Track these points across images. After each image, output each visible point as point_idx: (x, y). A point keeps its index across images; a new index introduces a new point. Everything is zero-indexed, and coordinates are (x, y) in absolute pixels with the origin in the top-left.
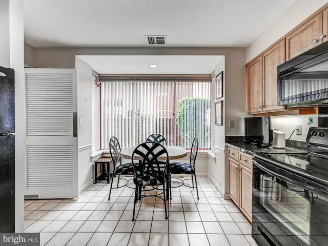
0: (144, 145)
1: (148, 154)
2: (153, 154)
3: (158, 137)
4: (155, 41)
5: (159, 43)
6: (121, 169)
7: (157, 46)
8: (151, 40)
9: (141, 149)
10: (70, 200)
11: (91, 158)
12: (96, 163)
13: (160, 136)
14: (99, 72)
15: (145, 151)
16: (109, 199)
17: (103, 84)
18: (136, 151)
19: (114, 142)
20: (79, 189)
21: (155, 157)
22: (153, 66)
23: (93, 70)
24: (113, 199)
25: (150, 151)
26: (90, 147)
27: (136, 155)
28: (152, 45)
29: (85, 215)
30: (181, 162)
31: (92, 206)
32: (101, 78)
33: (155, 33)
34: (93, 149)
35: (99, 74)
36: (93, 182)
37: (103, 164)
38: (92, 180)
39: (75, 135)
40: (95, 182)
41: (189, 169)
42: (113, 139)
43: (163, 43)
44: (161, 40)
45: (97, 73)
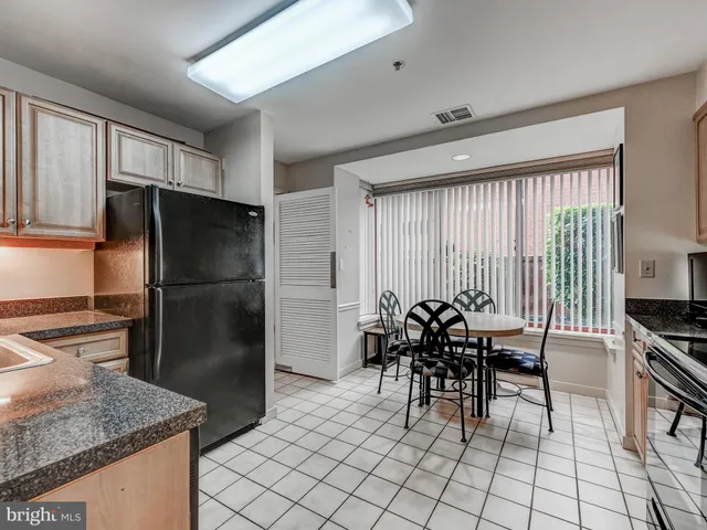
0: (423, 305)
1: (431, 321)
2: (439, 322)
3: (477, 296)
4: (452, 116)
5: (459, 118)
6: (397, 347)
7: (458, 125)
8: (443, 118)
9: (419, 311)
10: (328, 381)
11: (359, 325)
12: (366, 334)
13: (482, 293)
14: (373, 183)
15: (426, 316)
16: (379, 392)
17: (379, 199)
18: (411, 315)
19: (388, 300)
20: (339, 370)
21: (444, 327)
22: (459, 158)
23: (361, 181)
24: (384, 394)
25: (435, 315)
26: (357, 308)
27: (410, 321)
28: (447, 124)
29: (342, 404)
30: (519, 350)
31: (353, 396)
32: (377, 191)
33: (447, 106)
34: (362, 312)
35: (373, 186)
36: (361, 364)
37: (379, 337)
38: (360, 360)
39: (334, 286)
40: (365, 366)
41: (530, 364)
42: (388, 294)
43: (469, 115)
44: (463, 113)
45: (368, 183)
